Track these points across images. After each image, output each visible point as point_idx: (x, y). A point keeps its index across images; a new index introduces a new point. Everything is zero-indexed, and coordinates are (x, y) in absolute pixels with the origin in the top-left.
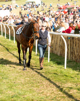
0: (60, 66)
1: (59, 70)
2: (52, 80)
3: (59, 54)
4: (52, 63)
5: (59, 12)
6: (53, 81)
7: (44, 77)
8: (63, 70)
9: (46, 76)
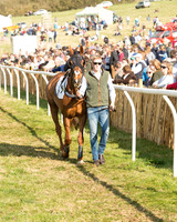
0: (163, 170)
1: (160, 180)
2: (143, 205)
3: (159, 140)
4: (141, 162)
5: (157, 37)
6: (146, 206)
7: (123, 197)
8: (169, 180)
9: (127, 195)
